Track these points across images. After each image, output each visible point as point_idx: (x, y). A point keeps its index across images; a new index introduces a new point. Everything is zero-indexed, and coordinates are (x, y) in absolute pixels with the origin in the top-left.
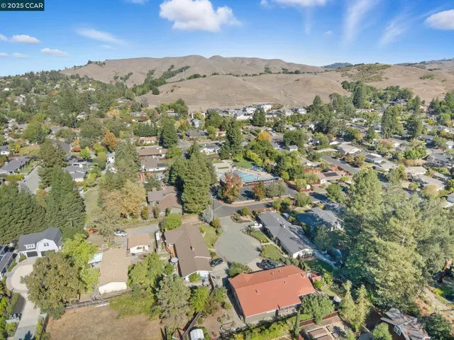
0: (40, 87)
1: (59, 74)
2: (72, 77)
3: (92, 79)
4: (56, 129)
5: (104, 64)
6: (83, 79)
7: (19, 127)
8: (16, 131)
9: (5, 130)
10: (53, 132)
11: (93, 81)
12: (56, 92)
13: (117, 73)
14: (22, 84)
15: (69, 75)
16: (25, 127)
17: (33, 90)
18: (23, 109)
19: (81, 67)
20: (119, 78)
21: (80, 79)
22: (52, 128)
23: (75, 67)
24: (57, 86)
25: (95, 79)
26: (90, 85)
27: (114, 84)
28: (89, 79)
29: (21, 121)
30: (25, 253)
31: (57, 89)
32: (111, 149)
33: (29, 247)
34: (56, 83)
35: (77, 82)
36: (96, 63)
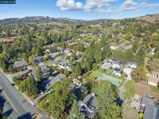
0: (128, 23)
1: (135, 19)
2: (139, 20)
3: (147, 21)
4: (134, 37)
5: (153, 15)
6: (143, 21)
7: (123, 35)
8: (122, 36)
9: (119, 35)
10: (133, 38)
11: (147, 22)
12: (133, 25)
13: (157, 19)
14: (123, 22)
15: (138, 19)
16: (124, 35)
17: (126, 24)
18: (123, 30)
19: (143, 17)
20: (157, 21)
21: (142, 21)
22: (133, 36)
23: (141, 16)
24: (134, 23)
25: (148, 21)
26: (145, 23)
27: (155, 23)
28: (145, 21)
29: (123, 33)
30: (128, 66)
31: (134, 24)
32: (153, 47)
33: (129, 65)
34: (133, 22)
35: (141, 22)
36: (150, 15)
